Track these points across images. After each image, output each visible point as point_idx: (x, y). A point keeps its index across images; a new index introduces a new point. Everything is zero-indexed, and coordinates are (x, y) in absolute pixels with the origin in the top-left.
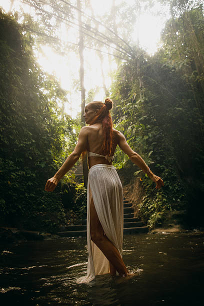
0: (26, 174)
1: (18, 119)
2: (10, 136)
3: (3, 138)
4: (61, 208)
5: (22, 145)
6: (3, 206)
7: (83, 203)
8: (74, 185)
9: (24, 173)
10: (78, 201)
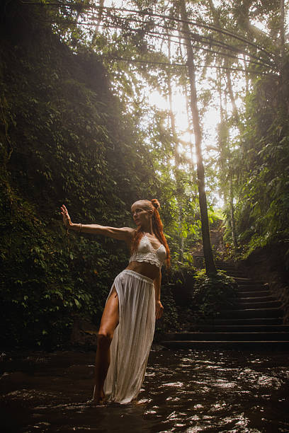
0: (120, 259)
1: (106, 185)
2: (96, 209)
3: (87, 212)
4: (172, 307)
5: (111, 220)
6: (88, 303)
7: (204, 300)
8: (194, 272)
9: (117, 257)
10: (197, 295)
